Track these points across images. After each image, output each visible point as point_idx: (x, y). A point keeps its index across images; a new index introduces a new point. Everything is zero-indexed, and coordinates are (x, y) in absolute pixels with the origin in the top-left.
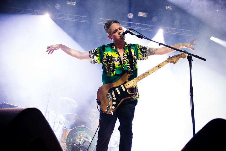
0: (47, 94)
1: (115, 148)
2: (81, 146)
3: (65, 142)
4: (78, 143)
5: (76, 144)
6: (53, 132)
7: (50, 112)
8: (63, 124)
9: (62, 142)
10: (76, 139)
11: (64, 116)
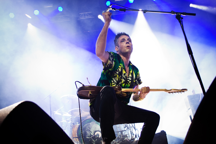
0: (48, 96)
1: (126, 130)
2: (92, 137)
3: (77, 137)
4: (89, 135)
5: (88, 136)
6: (63, 130)
7: (55, 113)
8: (71, 121)
9: (74, 138)
10: (87, 131)
11: (69, 113)
